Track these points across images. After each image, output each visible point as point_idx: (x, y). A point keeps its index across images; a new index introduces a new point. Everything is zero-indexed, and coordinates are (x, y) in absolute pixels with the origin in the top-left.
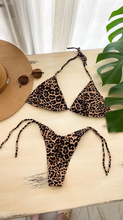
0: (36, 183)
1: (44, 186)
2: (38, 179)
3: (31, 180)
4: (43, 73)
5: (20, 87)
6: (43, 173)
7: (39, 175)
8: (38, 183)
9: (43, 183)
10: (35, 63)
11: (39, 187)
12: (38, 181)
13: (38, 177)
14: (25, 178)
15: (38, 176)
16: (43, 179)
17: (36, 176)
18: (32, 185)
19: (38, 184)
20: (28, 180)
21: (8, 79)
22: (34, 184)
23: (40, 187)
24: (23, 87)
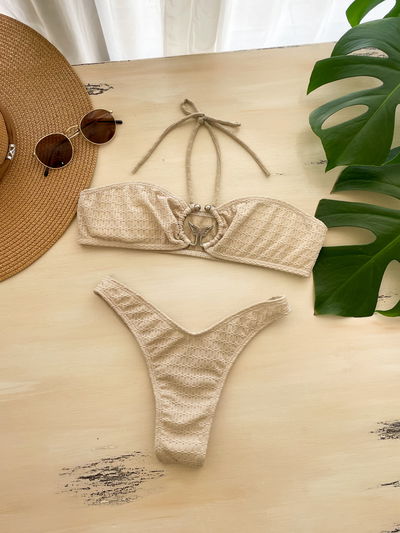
0: (102, 487)
1: (128, 496)
2: (106, 473)
3: (85, 475)
4: (120, 122)
5: (46, 174)
6: (123, 457)
7: (112, 460)
8: (109, 488)
9: (122, 486)
10: (102, 91)
11: (111, 499)
12: (107, 480)
13: (107, 469)
14: (66, 471)
15: (108, 464)
16: (123, 474)
17: (103, 465)
18: (89, 492)
19: (106, 488)
20: (74, 478)
21: (12, 145)
22: (94, 490)
23: (113, 498)
24: (55, 173)
